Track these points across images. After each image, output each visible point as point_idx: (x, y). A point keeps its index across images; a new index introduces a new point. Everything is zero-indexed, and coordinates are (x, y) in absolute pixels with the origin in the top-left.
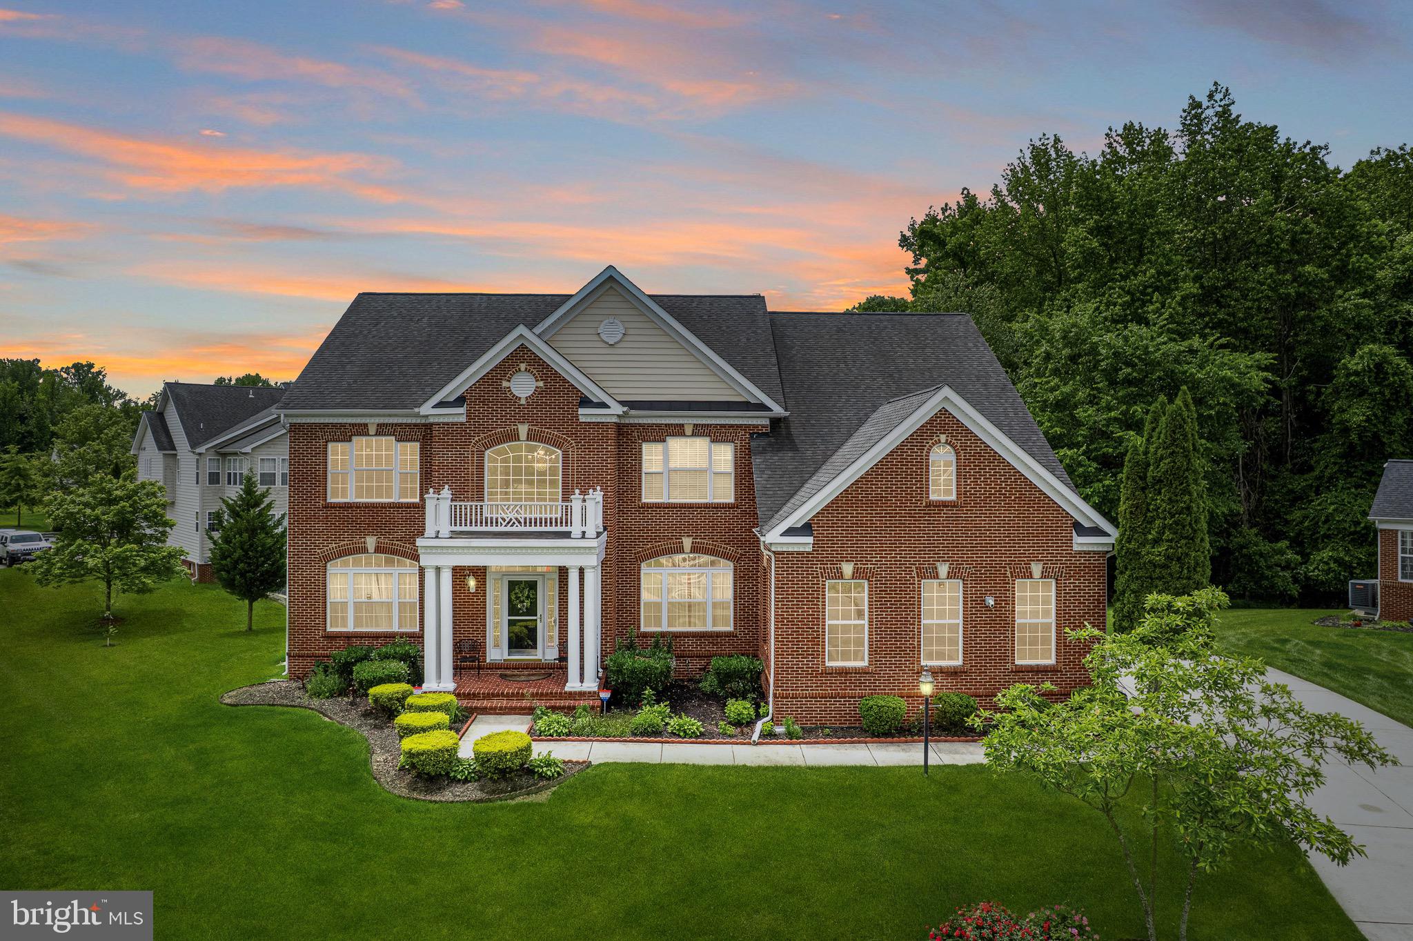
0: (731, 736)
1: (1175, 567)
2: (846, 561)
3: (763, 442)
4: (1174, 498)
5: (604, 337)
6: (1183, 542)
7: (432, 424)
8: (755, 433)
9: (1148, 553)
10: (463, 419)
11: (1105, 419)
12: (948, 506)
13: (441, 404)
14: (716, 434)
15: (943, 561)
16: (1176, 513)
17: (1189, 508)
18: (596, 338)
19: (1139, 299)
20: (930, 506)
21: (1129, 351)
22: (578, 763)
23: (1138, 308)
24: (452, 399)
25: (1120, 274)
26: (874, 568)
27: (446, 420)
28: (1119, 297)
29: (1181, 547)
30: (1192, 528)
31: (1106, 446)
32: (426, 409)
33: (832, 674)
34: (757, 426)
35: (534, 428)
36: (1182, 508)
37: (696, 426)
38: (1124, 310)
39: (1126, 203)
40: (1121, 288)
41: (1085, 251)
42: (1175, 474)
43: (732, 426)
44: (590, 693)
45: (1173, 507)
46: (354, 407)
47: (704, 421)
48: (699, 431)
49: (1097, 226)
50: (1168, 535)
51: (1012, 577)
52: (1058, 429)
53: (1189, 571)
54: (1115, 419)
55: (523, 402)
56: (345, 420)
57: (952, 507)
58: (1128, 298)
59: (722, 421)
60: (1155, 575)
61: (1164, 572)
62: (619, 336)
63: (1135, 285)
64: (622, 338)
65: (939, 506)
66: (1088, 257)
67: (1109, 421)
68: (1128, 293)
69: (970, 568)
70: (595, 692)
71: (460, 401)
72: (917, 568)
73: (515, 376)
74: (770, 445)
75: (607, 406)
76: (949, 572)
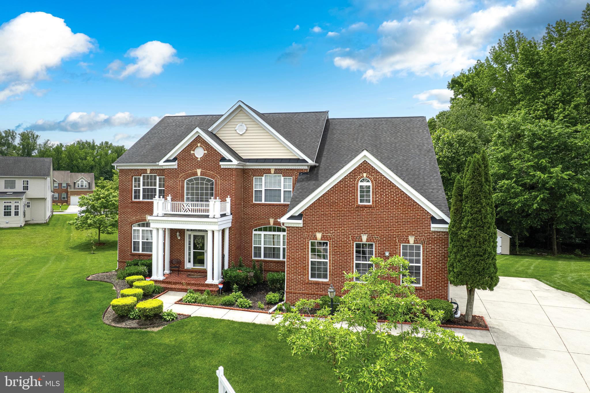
0: (262, 309)
1: (472, 241)
2: (319, 232)
3: (304, 177)
4: (473, 206)
5: (238, 131)
6: (477, 228)
7: (164, 169)
8: (302, 173)
9: (461, 233)
10: (176, 167)
11: (527, 166)
12: (367, 207)
13: (167, 161)
14: (285, 173)
15: (365, 233)
16: (474, 214)
17: (480, 211)
18: (235, 132)
19: (552, 107)
20: (358, 207)
21: (540, 132)
22: (185, 315)
23: (551, 111)
24: (172, 158)
25: (543, 96)
26: (331, 236)
27: (169, 167)
28: (541, 107)
29: (476, 231)
30: (482, 222)
31: (527, 179)
32: (161, 163)
33: (311, 284)
34: (302, 170)
35: (203, 170)
36: (477, 211)
37: (276, 169)
38: (543, 113)
39: (546, 60)
40: (543, 102)
41: (523, 85)
42: (473, 193)
43: (291, 169)
44: (215, 285)
45: (472, 210)
46: (141, 162)
47: (279, 167)
48: (277, 171)
49: (531, 73)
50: (469, 225)
51: (399, 242)
52: (502, 171)
53: (480, 244)
54: (532, 166)
55: (199, 159)
56: (138, 168)
57: (369, 208)
58: (546, 107)
59: (287, 167)
60: (464, 245)
61: (468, 244)
62: (244, 131)
63: (549, 100)
64: (246, 131)
65: (363, 207)
66: (525, 88)
67: (528, 167)
68: (546, 104)
69: (378, 237)
70: (217, 285)
71: (175, 159)
72: (352, 236)
73: (196, 149)
74: (307, 178)
75: (231, 161)
76: (367, 239)
